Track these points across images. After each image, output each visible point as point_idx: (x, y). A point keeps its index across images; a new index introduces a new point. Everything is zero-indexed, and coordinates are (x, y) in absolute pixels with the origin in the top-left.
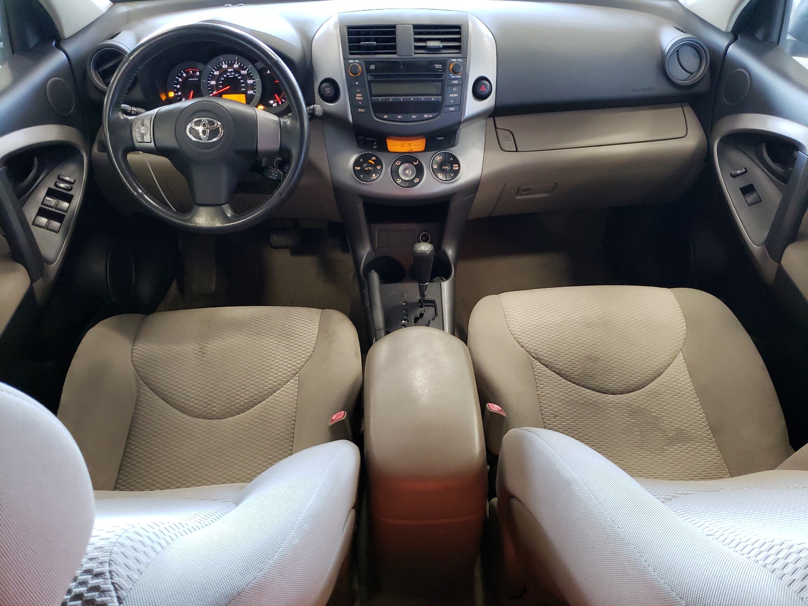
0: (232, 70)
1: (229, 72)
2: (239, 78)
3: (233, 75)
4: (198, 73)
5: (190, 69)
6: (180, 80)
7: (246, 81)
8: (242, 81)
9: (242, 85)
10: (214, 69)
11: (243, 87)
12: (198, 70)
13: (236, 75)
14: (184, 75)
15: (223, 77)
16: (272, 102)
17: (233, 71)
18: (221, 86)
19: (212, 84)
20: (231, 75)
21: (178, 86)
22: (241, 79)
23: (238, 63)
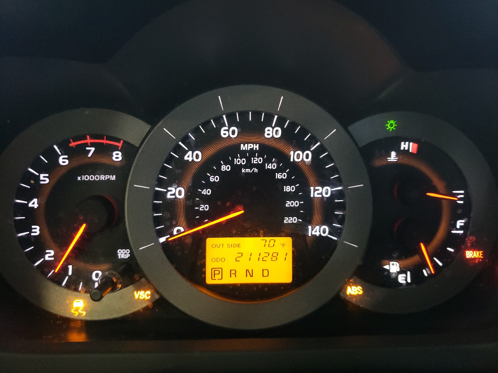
0: (257, 147)
1: (243, 154)
2: (279, 176)
3: (257, 166)
4: (117, 156)
5: (89, 141)
6: (44, 179)
7: (304, 190)
8: (288, 189)
9: (289, 204)
10: (185, 140)
11: (292, 212)
12: (120, 145)
13: (270, 166)
14: (63, 161)
15: (218, 172)
16: (393, 267)
17: (261, 153)
18: (204, 208)
19: (169, 196)
20: (249, 165)
21: (34, 204)
22: (288, 182)
23: (280, 123)
